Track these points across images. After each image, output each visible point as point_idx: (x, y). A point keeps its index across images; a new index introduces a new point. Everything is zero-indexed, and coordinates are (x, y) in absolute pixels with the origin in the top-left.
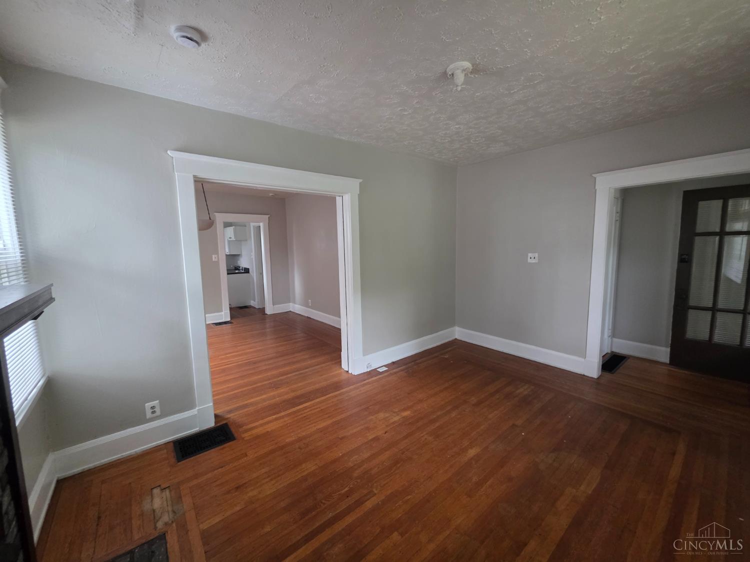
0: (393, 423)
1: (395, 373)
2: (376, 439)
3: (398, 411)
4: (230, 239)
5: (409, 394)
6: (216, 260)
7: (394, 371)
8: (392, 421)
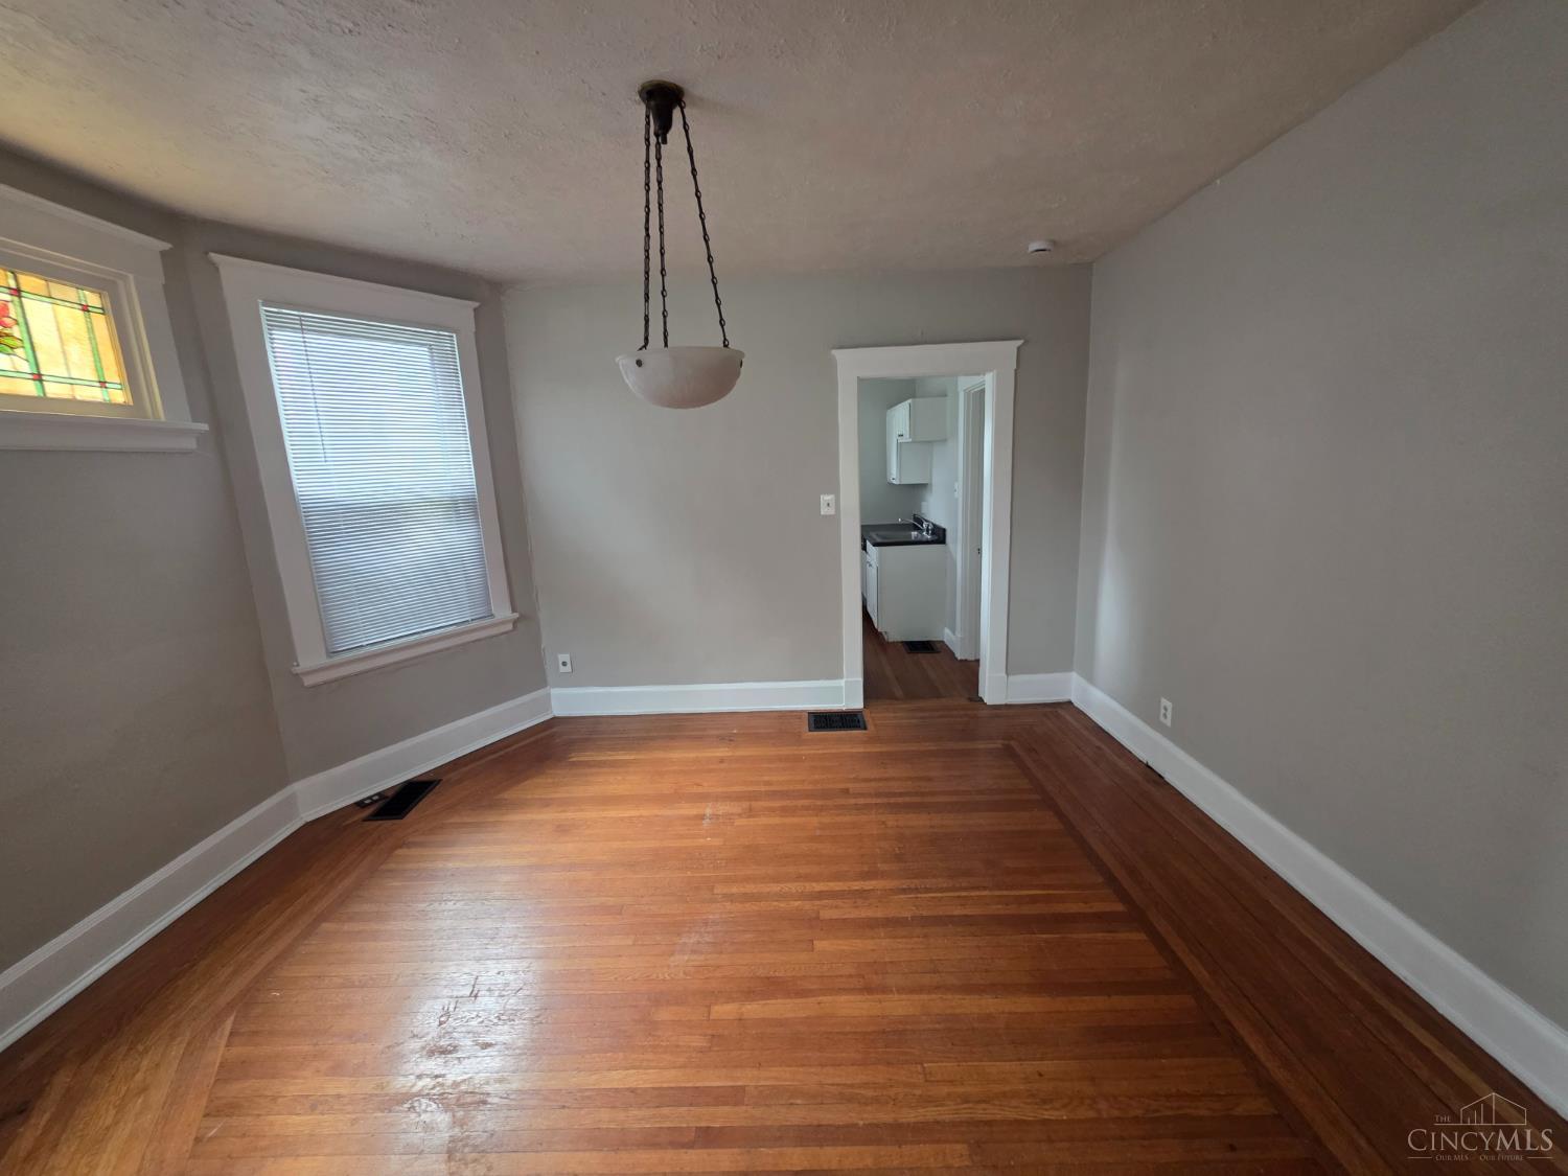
4: (901, 440)
6: (831, 511)
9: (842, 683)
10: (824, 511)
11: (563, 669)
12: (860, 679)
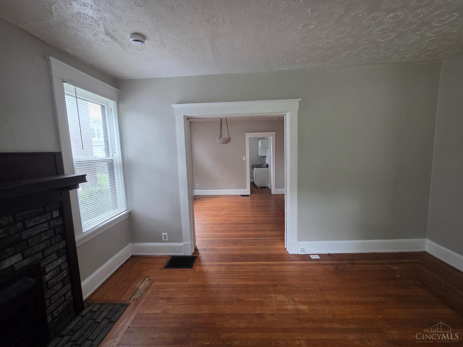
0: (286, 310)
1: (324, 265)
2: (260, 316)
3: (298, 301)
4: (260, 147)
5: (321, 290)
7: (325, 262)
8: (285, 307)
9: (246, 190)
10: (243, 159)
11: (197, 186)
12: (250, 189)
